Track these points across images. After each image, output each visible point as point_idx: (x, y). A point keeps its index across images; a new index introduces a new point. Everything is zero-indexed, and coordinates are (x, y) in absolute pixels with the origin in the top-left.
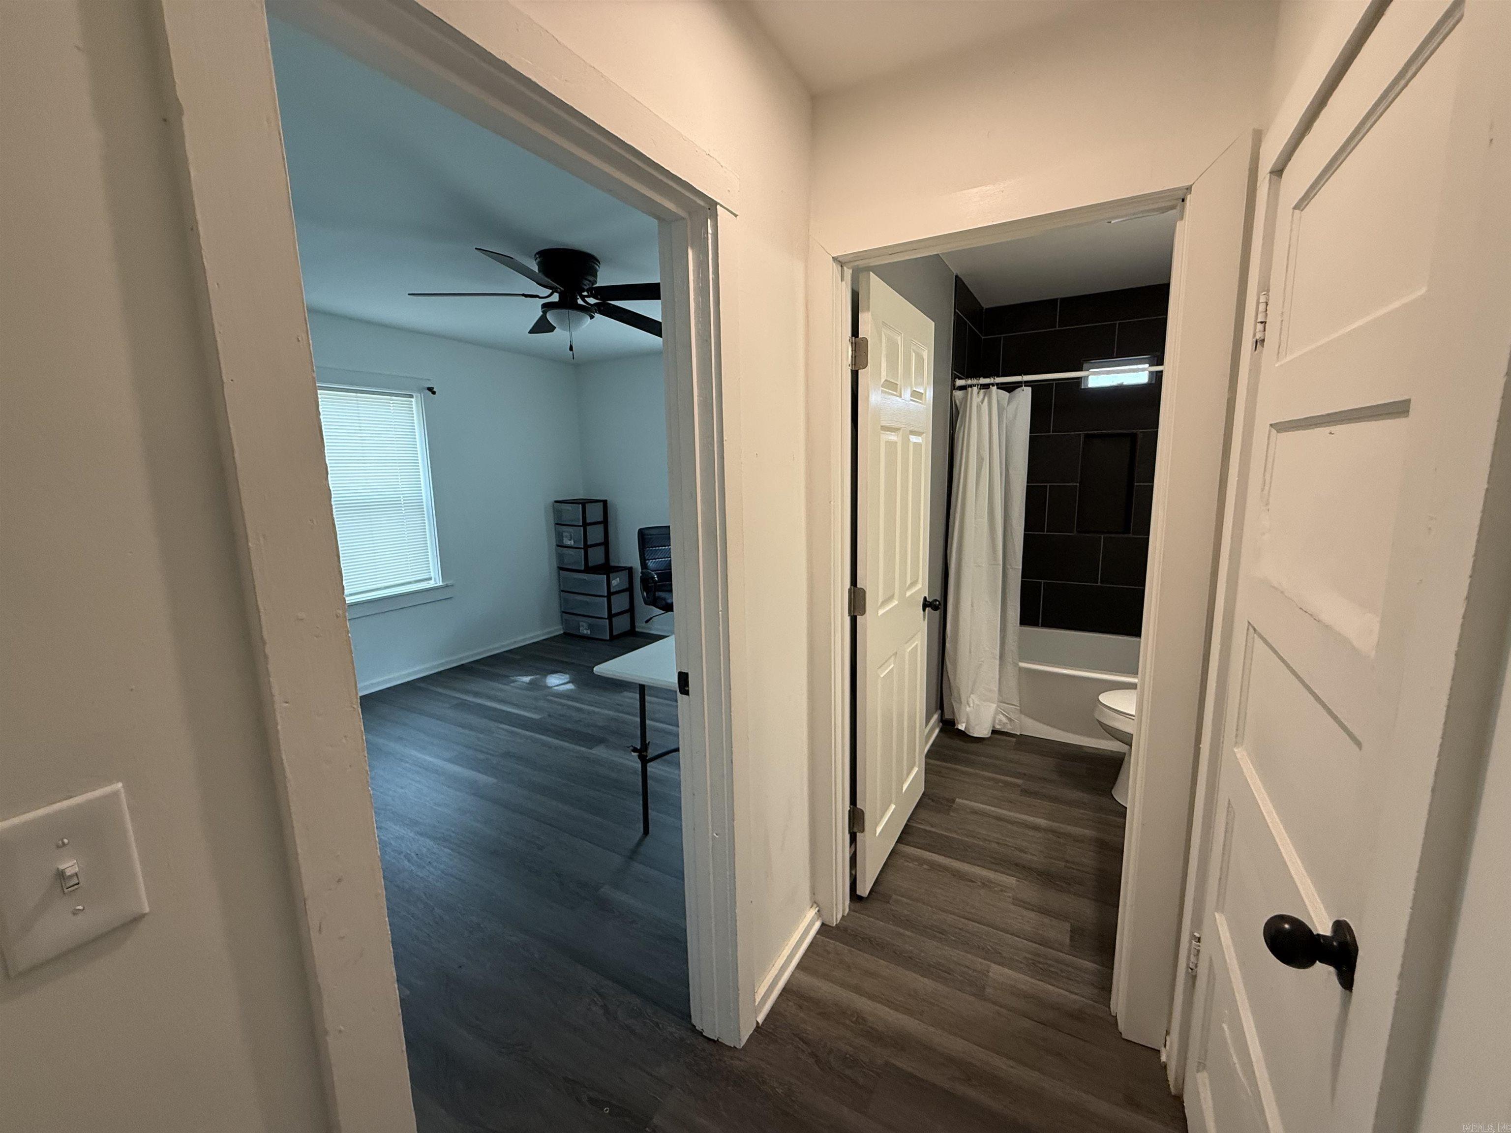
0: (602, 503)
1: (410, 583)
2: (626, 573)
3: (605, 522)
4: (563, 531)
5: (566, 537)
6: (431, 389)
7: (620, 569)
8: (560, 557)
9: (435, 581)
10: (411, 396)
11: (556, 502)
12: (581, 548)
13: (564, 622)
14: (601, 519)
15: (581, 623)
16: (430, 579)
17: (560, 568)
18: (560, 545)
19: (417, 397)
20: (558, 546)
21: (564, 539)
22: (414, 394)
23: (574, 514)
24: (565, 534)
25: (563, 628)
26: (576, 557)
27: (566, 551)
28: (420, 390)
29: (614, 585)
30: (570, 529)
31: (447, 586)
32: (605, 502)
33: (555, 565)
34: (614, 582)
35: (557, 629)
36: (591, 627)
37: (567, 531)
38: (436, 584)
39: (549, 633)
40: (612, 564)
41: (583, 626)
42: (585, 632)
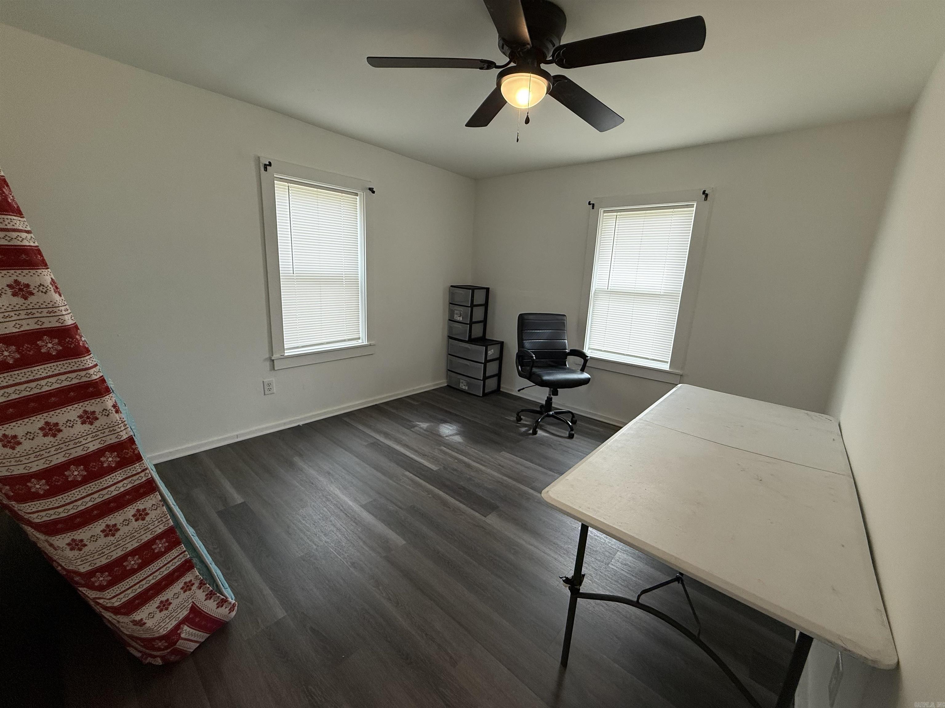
0: (485, 290)
1: (344, 341)
2: (498, 346)
3: (486, 305)
4: (455, 310)
5: (457, 314)
6: (372, 190)
7: (494, 343)
8: (450, 329)
9: (362, 340)
10: (356, 194)
11: (452, 286)
12: (467, 324)
13: (448, 377)
14: (484, 302)
15: (461, 381)
16: (359, 338)
17: (450, 337)
18: (451, 320)
19: (361, 194)
20: (449, 320)
21: (455, 315)
22: (359, 193)
23: (464, 296)
24: (456, 312)
25: (447, 382)
26: (462, 330)
27: (456, 325)
28: (363, 190)
29: (489, 355)
30: (461, 309)
31: (370, 345)
32: (488, 290)
33: (446, 333)
34: (490, 353)
35: (443, 382)
36: (468, 384)
37: (458, 310)
38: (363, 343)
39: (437, 385)
40: (487, 337)
41: (462, 383)
42: (464, 387)
